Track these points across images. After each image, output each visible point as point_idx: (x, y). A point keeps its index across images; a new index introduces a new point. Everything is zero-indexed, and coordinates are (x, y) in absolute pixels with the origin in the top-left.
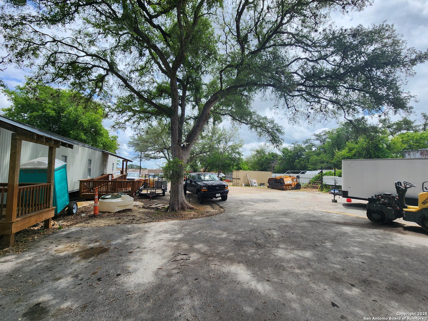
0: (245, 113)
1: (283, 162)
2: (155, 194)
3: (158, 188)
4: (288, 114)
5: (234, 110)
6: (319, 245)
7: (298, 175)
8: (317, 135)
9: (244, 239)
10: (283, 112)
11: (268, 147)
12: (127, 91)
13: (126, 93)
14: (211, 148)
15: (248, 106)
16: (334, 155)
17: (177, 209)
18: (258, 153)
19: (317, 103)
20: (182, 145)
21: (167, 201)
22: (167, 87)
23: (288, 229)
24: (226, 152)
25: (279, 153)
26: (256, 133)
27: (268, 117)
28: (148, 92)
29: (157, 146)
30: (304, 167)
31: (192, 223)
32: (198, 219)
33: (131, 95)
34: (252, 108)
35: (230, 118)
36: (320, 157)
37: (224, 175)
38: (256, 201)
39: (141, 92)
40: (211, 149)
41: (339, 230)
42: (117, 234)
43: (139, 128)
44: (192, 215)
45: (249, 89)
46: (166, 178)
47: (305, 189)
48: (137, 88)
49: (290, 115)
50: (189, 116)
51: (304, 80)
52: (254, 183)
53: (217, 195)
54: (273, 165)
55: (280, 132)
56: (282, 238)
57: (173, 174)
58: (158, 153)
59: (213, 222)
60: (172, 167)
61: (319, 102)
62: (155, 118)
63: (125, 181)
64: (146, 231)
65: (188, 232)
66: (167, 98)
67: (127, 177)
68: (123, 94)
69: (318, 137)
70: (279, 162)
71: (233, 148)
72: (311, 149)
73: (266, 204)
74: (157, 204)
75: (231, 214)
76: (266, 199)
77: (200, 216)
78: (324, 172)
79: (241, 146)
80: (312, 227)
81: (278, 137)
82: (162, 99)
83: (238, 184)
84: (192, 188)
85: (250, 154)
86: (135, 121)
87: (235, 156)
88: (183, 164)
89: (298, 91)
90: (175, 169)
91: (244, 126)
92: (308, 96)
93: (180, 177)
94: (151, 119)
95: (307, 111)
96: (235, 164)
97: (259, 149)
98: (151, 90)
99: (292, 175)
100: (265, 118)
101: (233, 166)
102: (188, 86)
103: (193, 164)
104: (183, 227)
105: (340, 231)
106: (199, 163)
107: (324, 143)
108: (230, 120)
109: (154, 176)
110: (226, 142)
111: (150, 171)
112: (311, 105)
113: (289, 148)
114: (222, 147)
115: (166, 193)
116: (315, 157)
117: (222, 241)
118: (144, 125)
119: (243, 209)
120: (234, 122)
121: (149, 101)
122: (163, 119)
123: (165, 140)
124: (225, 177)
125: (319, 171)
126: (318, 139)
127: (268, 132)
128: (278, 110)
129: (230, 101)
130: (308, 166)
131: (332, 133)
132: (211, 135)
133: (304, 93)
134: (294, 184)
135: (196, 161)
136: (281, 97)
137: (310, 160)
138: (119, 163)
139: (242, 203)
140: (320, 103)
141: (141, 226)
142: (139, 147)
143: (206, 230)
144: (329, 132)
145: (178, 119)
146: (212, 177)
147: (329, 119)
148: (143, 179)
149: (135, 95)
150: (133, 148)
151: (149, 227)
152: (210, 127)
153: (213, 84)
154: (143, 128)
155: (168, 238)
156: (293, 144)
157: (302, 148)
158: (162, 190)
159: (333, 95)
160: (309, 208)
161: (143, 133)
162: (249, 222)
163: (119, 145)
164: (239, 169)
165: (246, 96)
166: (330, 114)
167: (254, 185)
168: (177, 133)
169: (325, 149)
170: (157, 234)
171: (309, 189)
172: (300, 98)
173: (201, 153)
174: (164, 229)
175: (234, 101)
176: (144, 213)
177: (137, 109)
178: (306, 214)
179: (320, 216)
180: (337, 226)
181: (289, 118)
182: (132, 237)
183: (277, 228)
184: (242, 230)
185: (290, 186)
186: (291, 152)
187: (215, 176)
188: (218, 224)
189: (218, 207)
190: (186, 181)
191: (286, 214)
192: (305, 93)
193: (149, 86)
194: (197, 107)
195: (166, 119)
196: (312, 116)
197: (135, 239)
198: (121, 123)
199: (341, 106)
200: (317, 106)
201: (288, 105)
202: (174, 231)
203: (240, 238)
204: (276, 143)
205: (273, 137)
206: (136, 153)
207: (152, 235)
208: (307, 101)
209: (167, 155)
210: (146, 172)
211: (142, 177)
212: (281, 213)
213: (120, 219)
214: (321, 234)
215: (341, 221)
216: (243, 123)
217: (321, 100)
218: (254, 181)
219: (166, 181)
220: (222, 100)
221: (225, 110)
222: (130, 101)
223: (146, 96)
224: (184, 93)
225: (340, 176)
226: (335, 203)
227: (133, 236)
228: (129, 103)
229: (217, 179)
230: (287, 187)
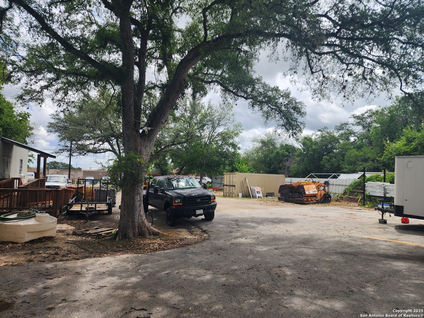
0: (244, 81)
1: (303, 159)
2: (96, 210)
3: (100, 201)
4: (312, 83)
5: (227, 76)
6: (355, 290)
7: (326, 180)
8: (358, 117)
9: (239, 282)
10: (303, 79)
11: (279, 135)
12: (45, 37)
13: (44, 40)
14: (190, 136)
15: (249, 68)
16: (384, 150)
17: (131, 235)
18: (265, 146)
19: (358, 67)
20: (141, 131)
21: (116, 222)
22: (113, 33)
23: (308, 265)
24: (213, 143)
25: (298, 146)
26: (260, 113)
27: (281, 88)
28: (82, 39)
29: (99, 132)
30: (336, 167)
31: (156, 258)
32: (166, 251)
33: (51, 45)
34: (255, 72)
35: (219, 88)
36: (362, 151)
37: (210, 180)
38: (259, 221)
39: (70, 39)
40: (189, 138)
41: (388, 266)
42: (27, 279)
43: (66, 100)
44: (156, 244)
45: (250, 40)
46: (114, 184)
47: (338, 203)
48: (63, 33)
49: (315, 84)
50: (152, 83)
51: (338, 28)
52: (258, 192)
53: (198, 212)
54: (287, 164)
55: (299, 112)
56: (299, 279)
57: (125, 178)
58: (101, 143)
59: (191, 256)
60: (124, 167)
61: (361, 64)
62: (95, 85)
63: (43, 189)
64: (78, 273)
65: (148, 272)
66: (114, 52)
67: (47, 184)
68: (37, 42)
69: (360, 120)
70: (298, 159)
71: (225, 137)
72: (348, 139)
73: (275, 225)
74: (98, 228)
75: (220, 243)
76: (276, 219)
77: (169, 246)
78: (368, 175)
79: (237, 134)
80: (346, 262)
81: (296, 120)
82: (107, 53)
83: (231, 194)
84: (158, 201)
85: (252, 147)
86: (60, 89)
87: (228, 150)
88: (142, 162)
89: (329, 45)
90: (129, 170)
91: (241, 101)
92: (343, 55)
93: (138, 183)
94: (87, 87)
95: (341, 78)
96: (227, 162)
97: (265, 138)
98: (86, 37)
99: (316, 180)
100: (276, 89)
101: (225, 165)
102: (151, 32)
103: (160, 161)
104: (140, 264)
105: (389, 268)
106: (171, 160)
107: (369, 130)
108: (219, 92)
109: (93, 182)
110: (214, 128)
111: (88, 173)
112: (349, 68)
113: (313, 138)
114: (208, 135)
115: (113, 209)
116: (354, 152)
117: (204, 286)
118: (74, 96)
119: (239, 234)
120: (227, 95)
121: (83, 55)
122: (109, 86)
123: (112, 122)
124: (211, 183)
125: (360, 174)
126: (359, 123)
127: (280, 111)
128: (296, 77)
129: (220, 59)
130: (343, 166)
131: (382, 113)
132: (189, 115)
133: (338, 49)
134: (321, 195)
135: (165, 157)
136: (301, 54)
137: (346, 157)
138: (33, 160)
139: (237, 225)
140: (363, 66)
141: (70, 264)
142: (67, 133)
143: (178, 268)
144: (377, 112)
145: (134, 88)
146: (190, 184)
147: (376, 92)
148: (75, 186)
149: (59, 43)
150: (57, 134)
151: (83, 267)
152: (188, 103)
153: (191, 30)
154: (72, 100)
155: (115, 284)
156: (319, 130)
157: (334, 137)
158: (108, 204)
159: (383, 53)
160: (342, 233)
161: (74, 110)
162: (247, 255)
163: (31, 129)
164: (233, 170)
165: (246, 52)
166: (378, 84)
167: (258, 195)
168: (133, 110)
169: (369, 140)
170: (97, 277)
171: (343, 203)
172: (331, 57)
173: (174, 145)
174: (108, 269)
175: (226, 60)
176: (74, 243)
177: (63, 69)
178: (338, 242)
179: (360, 245)
180: (385, 260)
181: (313, 90)
182: (54, 284)
183: (291, 264)
184: (236, 268)
185: (314, 198)
186: (316, 143)
187: (195, 181)
188: (197, 259)
189: (199, 232)
190: (148, 190)
191: (306, 242)
192: (340, 49)
193: (83, 29)
194: (165, 69)
195: (113, 87)
196: (350, 86)
197: (58, 286)
198: (35, 91)
199: (396, 70)
200: (359, 71)
201: (311, 68)
202: (127, 270)
203: (232, 281)
204: (293, 129)
205: (287, 119)
206: (63, 143)
207: (88, 279)
208: (343, 63)
209: (116, 147)
210: (80, 175)
211: (73, 182)
212: (298, 240)
213: (32, 253)
214: (359, 273)
215: (392, 252)
216: (241, 96)
217: (364, 60)
218: (257, 189)
219: (114, 190)
220: (207, 58)
221: (212, 74)
222: (49, 53)
223: (79, 46)
224: (144, 44)
225: (392, 182)
226: (384, 226)
227: (55, 281)
228: (48, 57)
229: (198, 185)
230: (309, 200)
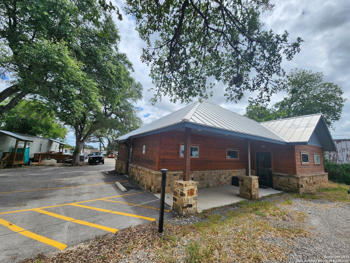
53: (97, 161)
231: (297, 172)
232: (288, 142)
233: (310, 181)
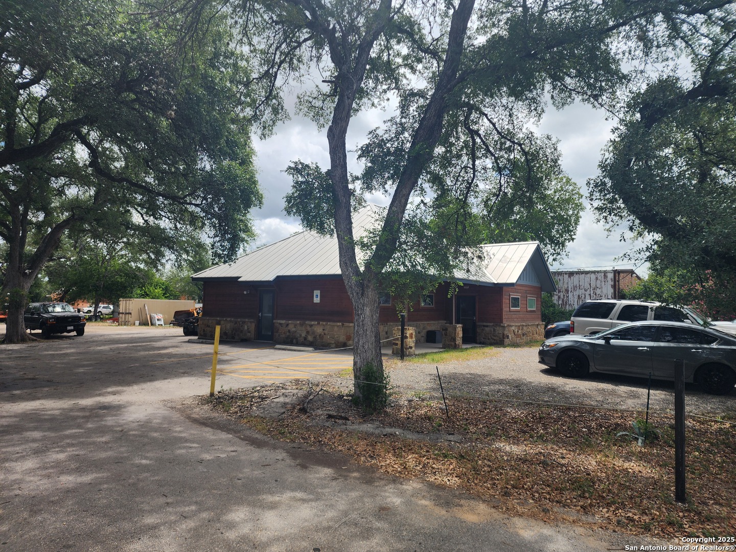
52: (158, 320)
53: (69, 328)
83: (127, 323)
167: (158, 323)
218: (158, 316)
231: (504, 320)
232: (496, 282)
233: (518, 332)
